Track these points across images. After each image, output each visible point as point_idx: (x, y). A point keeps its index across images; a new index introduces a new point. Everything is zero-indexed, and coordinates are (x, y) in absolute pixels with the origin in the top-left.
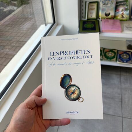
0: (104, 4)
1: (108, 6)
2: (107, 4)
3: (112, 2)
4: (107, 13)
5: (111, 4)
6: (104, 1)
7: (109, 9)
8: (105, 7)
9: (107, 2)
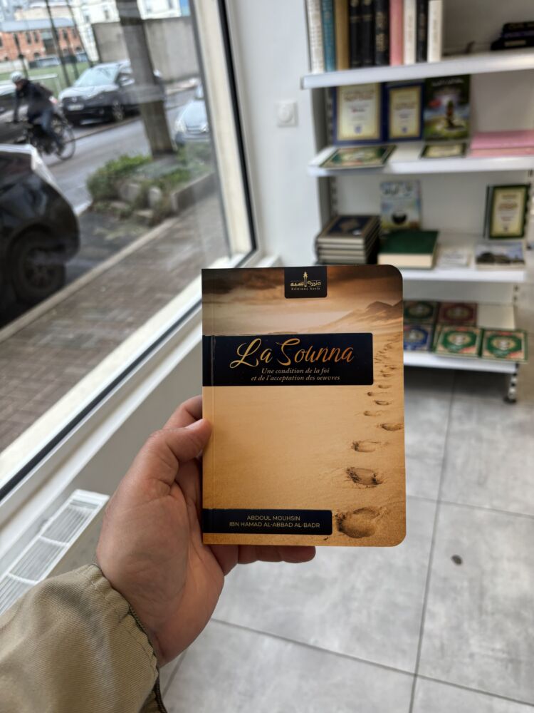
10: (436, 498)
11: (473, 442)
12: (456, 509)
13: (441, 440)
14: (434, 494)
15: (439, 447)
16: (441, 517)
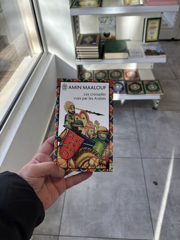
0: (102, 22)
1: (106, 25)
2: (105, 22)
3: (110, 19)
4: (107, 32)
5: (110, 22)
6: (101, 19)
7: (108, 28)
8: (102, 26)
9: (104, 19)
10: (140, 157)
11: (146, 128)
12: (149, 160)
13: (134, 130)
14: (139, 155)
15: (135, 133)
16: (144, 165)
